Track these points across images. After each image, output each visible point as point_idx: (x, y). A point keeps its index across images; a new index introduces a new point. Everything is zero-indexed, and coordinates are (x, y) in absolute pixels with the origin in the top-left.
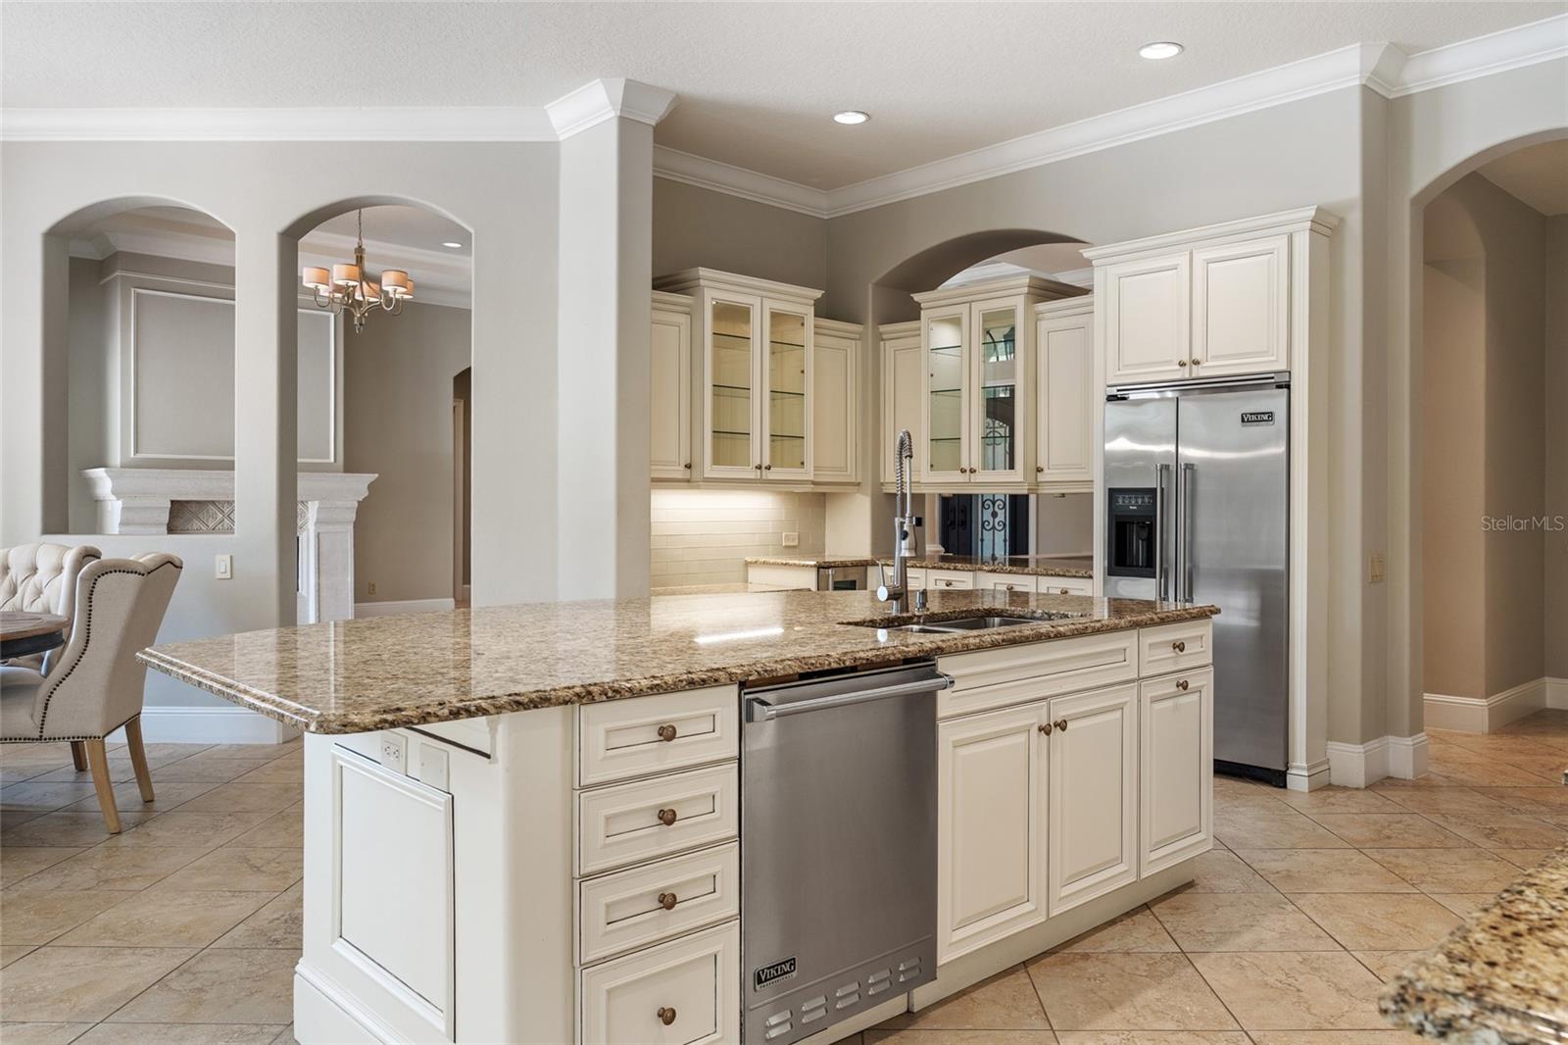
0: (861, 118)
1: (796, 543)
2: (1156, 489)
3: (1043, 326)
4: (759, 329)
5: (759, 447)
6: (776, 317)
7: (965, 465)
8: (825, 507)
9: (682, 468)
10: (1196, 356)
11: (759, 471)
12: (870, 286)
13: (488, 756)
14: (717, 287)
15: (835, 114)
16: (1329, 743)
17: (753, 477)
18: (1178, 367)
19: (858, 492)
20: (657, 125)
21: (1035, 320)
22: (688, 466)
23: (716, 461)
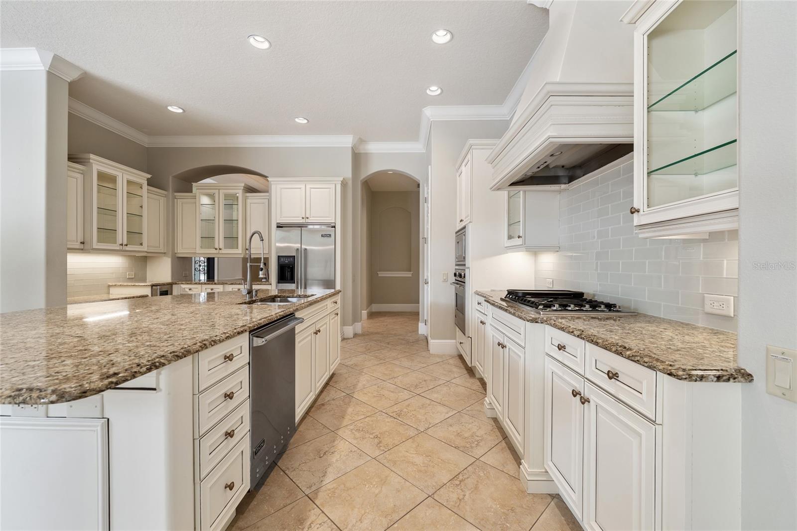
0: (181, 111)
1: (133, 277)
2: (295, 256)
3: (249, 201)
4: (122, 187)
5: (122, 236)
6: (129, 182)
7: (217, 246)
8: (146, 262)
9: (79, 243)
10: (307, 216)
11: (121, 246)
12: (171, 177)
13: (155, 389)
14: (98, 164)
15: (169, 106)
16: (344, 327)
17: (118, 249)
18: (301, 219)
19: (164, 256)
20: (71, 82)
21: (245, 199)
22: (83, 243)
23: (99, 241)
